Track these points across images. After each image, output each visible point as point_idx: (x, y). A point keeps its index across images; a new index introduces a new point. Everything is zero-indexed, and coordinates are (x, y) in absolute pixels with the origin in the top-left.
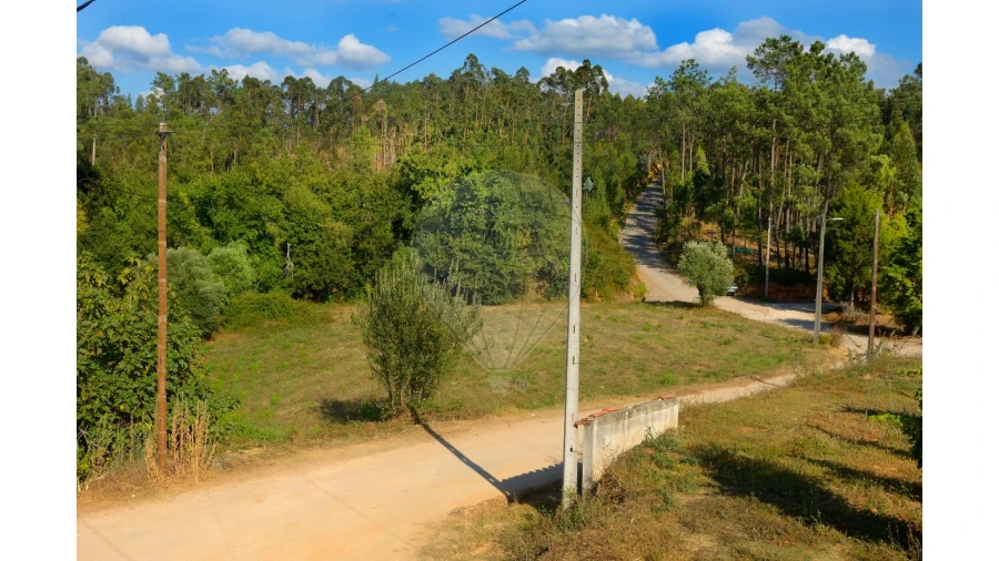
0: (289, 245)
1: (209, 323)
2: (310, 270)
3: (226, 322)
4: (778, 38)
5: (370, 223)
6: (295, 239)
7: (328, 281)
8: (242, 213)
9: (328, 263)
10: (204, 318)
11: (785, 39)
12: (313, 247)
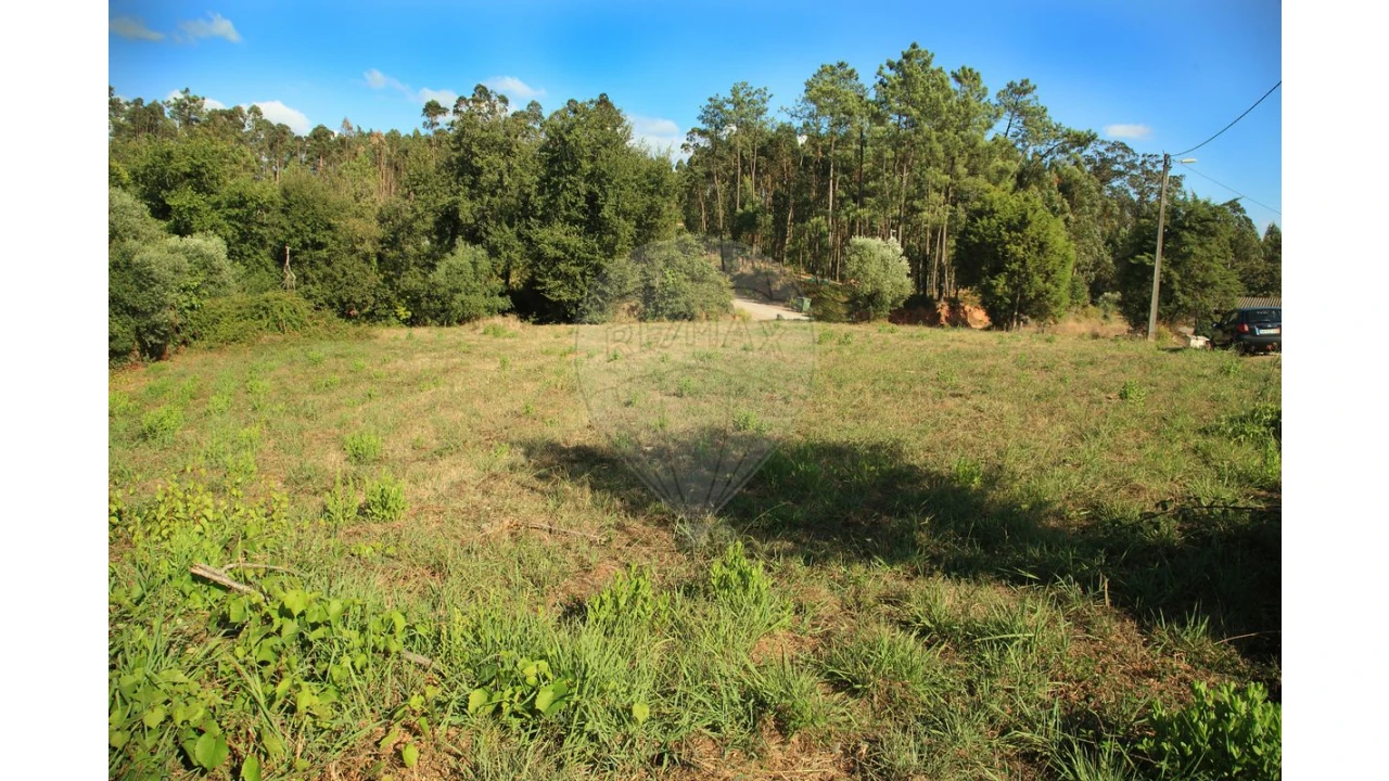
0: (288, 249)
1: (156, 326)
2: (319, 286)
3: (194, 337)
4: (835, 64)
5: (410, 216)
6: (296, 241)
7: (345, 299)
8: (214, 198)
9: (345, 274)
10: (145, 314)
11: (841, 65)
12: (324, 253)
